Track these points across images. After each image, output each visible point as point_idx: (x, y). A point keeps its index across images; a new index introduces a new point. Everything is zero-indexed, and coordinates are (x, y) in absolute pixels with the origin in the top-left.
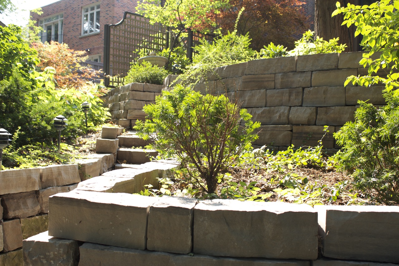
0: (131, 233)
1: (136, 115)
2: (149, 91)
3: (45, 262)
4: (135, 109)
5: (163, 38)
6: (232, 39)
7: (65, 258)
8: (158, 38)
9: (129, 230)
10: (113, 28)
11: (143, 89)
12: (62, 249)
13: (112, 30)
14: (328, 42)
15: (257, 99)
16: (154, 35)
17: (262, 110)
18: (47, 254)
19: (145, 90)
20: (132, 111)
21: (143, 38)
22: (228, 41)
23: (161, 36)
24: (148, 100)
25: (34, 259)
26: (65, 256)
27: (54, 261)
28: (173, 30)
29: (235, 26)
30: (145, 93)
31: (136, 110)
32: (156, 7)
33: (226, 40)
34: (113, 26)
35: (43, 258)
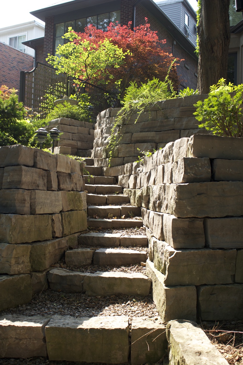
0: (242, 152)
1: (66, 144)
2: (73, 125)
3: (196, 168)
4: (64, 139)
5: (64, 87)
6: (156, 84)
7: (208, 166)
8: (60, 86)
9: (241, 150)
10: (27, 74)
11: (69, 123)
12: (206, 161)
13: (27, 76)
14: (237, 86)
15: (193, 123)
16: (58, 84)
17: (198, 131)
18: (197, 164)
19: (70, 124)
20: (62, 141)
21: (50, 85)
22: (152, 85)
23: (62, 85)
24: (73, 132)
25: (191, 167)
26: (208, 165)
27: (201, 168)
28: (74, 80)
29: (168, 73)
30: (71, 126)
31: (66, 140)
32: (65, 59)
33: (151, 84)
34: (27, 72)
35: (195, 166)
